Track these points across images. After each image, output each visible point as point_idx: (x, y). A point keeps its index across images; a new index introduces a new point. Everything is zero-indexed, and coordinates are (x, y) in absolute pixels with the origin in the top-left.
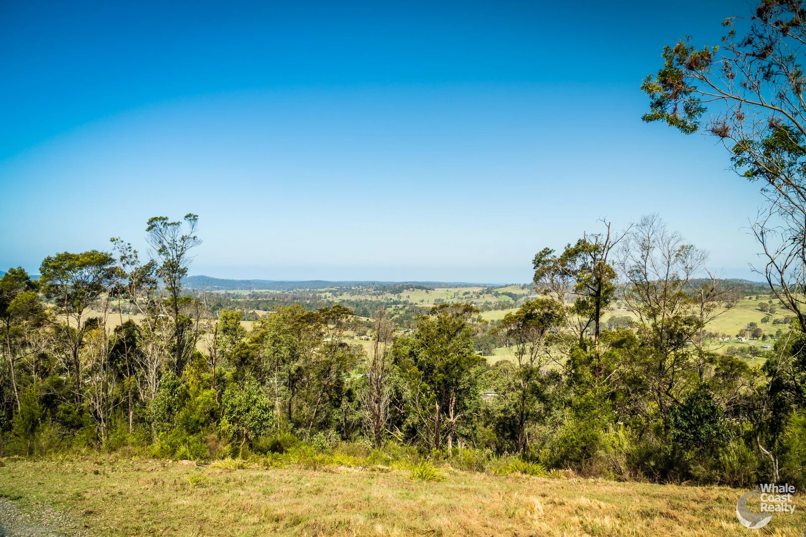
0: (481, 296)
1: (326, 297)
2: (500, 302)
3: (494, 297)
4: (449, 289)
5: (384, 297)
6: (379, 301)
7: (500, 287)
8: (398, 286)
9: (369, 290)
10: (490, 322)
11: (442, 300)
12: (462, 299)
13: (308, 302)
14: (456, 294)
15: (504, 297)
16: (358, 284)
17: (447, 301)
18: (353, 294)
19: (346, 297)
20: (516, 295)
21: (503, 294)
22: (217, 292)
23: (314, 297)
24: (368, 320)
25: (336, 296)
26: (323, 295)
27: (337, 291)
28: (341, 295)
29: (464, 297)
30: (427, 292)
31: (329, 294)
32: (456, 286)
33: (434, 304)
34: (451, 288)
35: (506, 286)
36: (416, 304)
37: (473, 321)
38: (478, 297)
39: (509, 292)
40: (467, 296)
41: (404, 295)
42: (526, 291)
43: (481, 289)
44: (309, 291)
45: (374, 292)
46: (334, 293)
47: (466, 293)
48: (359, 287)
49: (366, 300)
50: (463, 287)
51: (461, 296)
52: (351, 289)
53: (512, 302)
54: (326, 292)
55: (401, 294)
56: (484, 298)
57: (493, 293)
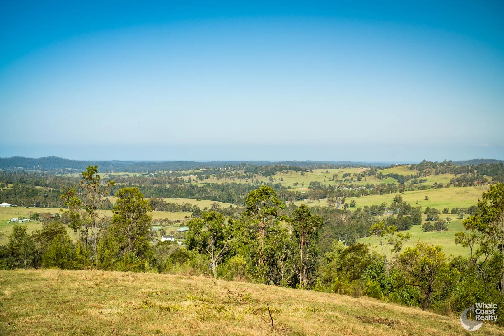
0: (363, 178)
1: (190, 180)
2: (383, 185)
3: (378, 179)
4: (329, 170)
5: (254, 180)
6: (248, 184)
7: (387, 168)
8: (270, 168)
9: (239, 172)
10: (363, 208)
11: (319, 183)
12: (341, 181)
13: (168, 186)
14: (335, 176)
15: (389, 179)
16: (227, 165)
17: (324, 184)
18: (220, 177)
19: (212, 180)
20: (402, 176)
21: (388, 175)
22: (69, 175)
23: (176, 180)
24: (231, 206)
25: (201, 179)
26: (186, 178)
27: (203, 174)
28: (207, 178)
29: (343, 179)
30: (303, 174)
31: (193, 177)
32: (337, 166)
33: (309, 188)
34: (331, 168)
35: (392, 166)
36: (289, 187)
37: (345, 208)
38: (359, 179)
39: (395, 173)
40: (347, 178)
41: (277, 177)
42: (414, 173)
43: (364, 170)
44: (172, 174)
45: (244, 174)
46: (199, 176)
47: (346, 175)
48: (228, 169)
49: (235, 184)
50: (345, 167)
51: (340, 177)
52: (219, 170)
53: (397, 184)
54: (190, 174)
55: (273, 177)
56: (365, 180)
57: (377, 175)
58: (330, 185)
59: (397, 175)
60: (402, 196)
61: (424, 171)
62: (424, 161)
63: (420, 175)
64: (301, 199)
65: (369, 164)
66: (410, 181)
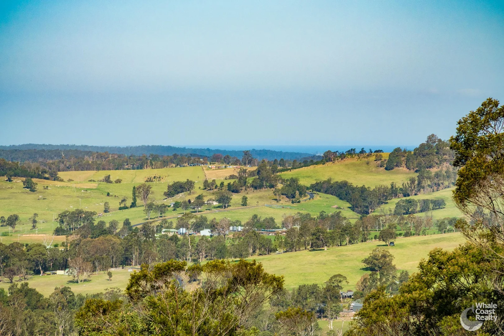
0: (236, 198)
2: (305, 219)
3: (284, 201)
4: (115, 175)
7: (312, 163)
11: (89, 216)
12: (162, 209)
14: (139, 191)
15: (320, 198)
17: (107, 219)
20: (363, 190)
21: (318, 188)
29: (170, 202)
30: (30, 187)
33: (58, 232)
34: (119, 166)
38: (224, 201)
39: (338, 178)
40: (181, 197)
43: (232, 170)
47: (176, 188)
50: (165, 164)
51: (158, 196)
53: (350, 214)
56: (244, 203)
57: (280, 186)
58: (127, 223)
59: (345, 184)
60: (391, 251)
61: (434, 170)
62: (431, 138)
63: (420, 186)
64: (46, 269)
65: (246, 153)
66: (392, 205)
